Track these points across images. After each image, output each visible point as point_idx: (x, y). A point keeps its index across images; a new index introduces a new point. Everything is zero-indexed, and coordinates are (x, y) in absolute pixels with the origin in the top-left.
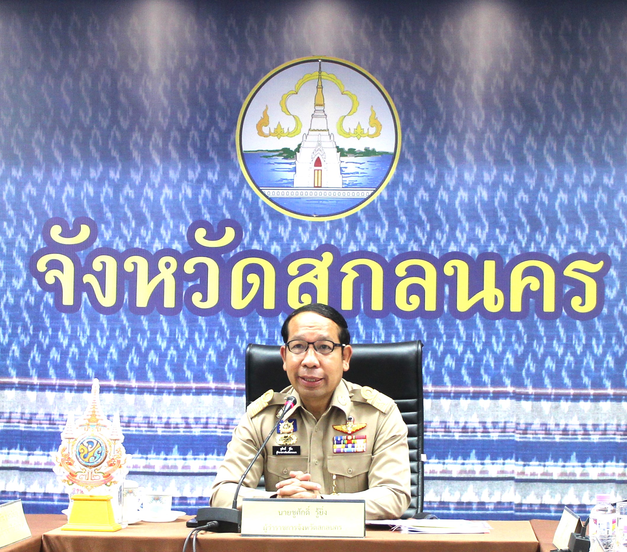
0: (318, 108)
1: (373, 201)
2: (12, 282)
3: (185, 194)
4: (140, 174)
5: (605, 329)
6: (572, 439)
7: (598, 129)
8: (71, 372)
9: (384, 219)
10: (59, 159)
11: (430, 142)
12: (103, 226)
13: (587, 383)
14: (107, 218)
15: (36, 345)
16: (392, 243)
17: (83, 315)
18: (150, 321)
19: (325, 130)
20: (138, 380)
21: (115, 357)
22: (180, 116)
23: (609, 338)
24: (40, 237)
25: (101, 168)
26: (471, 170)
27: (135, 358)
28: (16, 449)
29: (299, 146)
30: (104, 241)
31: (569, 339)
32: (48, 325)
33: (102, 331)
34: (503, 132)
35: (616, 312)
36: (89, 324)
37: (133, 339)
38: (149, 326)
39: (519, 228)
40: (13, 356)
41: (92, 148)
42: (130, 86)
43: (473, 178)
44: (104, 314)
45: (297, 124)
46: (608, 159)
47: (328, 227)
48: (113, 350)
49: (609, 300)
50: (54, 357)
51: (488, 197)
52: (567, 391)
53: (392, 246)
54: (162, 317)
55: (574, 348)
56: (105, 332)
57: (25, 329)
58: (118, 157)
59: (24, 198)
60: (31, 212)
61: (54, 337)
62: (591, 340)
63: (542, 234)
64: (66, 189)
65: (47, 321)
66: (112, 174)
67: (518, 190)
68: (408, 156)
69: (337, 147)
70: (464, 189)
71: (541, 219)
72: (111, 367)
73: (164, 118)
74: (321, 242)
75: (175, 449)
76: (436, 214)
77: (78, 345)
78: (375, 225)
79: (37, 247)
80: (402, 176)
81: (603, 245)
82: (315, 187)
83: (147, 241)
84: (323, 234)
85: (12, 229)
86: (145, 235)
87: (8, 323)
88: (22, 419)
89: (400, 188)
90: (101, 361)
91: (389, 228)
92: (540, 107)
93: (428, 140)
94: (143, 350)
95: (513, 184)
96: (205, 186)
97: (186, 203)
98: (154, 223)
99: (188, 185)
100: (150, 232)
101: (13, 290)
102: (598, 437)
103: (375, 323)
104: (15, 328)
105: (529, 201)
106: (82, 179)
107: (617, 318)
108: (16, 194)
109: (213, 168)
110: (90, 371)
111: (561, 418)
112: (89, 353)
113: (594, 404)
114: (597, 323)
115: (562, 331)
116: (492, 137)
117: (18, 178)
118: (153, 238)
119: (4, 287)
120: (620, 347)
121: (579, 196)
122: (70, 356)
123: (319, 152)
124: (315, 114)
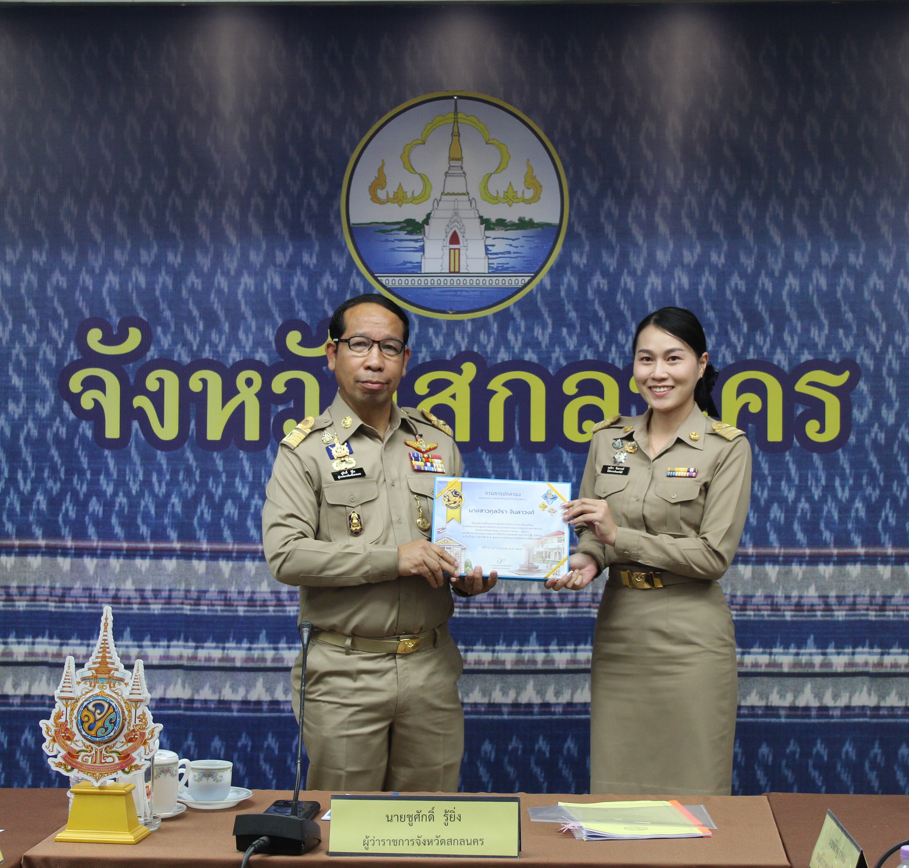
0: (453, 163)
1: (531, 292)
2: (34, 408)
3: (272, 284)
4: (209, 257)
5: (853, 465)
6: (808, 616)
7: (840, 189)
8: (118, 530)
9: (546, 316)
10: (98, 237)
11: (609, 209)
12: (159, 329)
13: (828, 539)
14: (165, 318)
15: (69, 494)
16: (557, 349)
17: (134, 452)
18: (226, 459)
19: (464, 194)
20: (210, 540)
21: (178, 509)
22: (263, 176)
23: (858, 478)
24: (72, 346)
25: (155, 249)
26: (665, 247)
27: (206, 511)
28: (43, 637)
29: (429, 216)
30: (161, 350)
31: (803, 478)
32: (86, 466)
33: (160, 473)
34: (709, 193)
35: (867, 441)
36: (142, 464)
37: (202, 485)
38: (224, 467)
39: (733, 327)
40: (38, 509)
41: (142, 221)
42: (194, 135)
43: (668, 258)
44: (162, 450)
45: (425, 186)
46: (854, 229)
47: (469, 328)
48: (175, 500)
49: (858, 425)
50: (94, 510)
51: (690, 284)
52: (801, 551)
53: (557, 353)
54: (242, 454)
55: (810, 490)
56: (164, 475)
57: (54, 471)
58: (178, 234)
59: (50, 291)
60: (60, 311)
61: (94, 483)
62: (833, 480)
63: (765, 334)
64: (107, 279)
65: (84, 461)
66: (171, 258)
67: (730, 274)
68: (579, 229)
69: (481, 217)
70: (657, 273)
71: (763, 313)
72: (172, 524)
73: (242, 179)
74: (460, 348)
75: (263, 635)
76: (618, 309)
77: (128, 494)
78: (533, 324)
79: (69, 358)
80: (571, 257)
81: (848, 349)
82: (450, 272)
83: (220, 348)
84: (463, 338)
85: (34, 335)
86: (217, 341)
87: (30, 464)
88: (51, 595)
89: (569, 273)
90: (159, 515)
91: (553, 328)
92: (760, 158)
93: (606, 206)
94: (217, 499)
95: (723, 266)
96: (299, 272)
97: (273, 297)
98: (230, 324)
99: (275, 271)
100: (223, 337)
101: (37, 419)
102: (844, 613)
103: (535, 459)
104: (39, 470)
105: (747, 289)
106: (130, 264)
107: (869, 449)
108: (39, 285)
109: (310, 248)
110: (144, 530)
111: (793, 588)
112: (143, 503)
113: (838, 568)
114: (841, 456)
115: (793, 468)
116: (694, 201)
117: (41, 264)
118: (228, 345)
119: (23, 413)
120: (874, 489)
121: (815, 282)
122: (117, 508)
123: (456, 224)
124: (450, 172)
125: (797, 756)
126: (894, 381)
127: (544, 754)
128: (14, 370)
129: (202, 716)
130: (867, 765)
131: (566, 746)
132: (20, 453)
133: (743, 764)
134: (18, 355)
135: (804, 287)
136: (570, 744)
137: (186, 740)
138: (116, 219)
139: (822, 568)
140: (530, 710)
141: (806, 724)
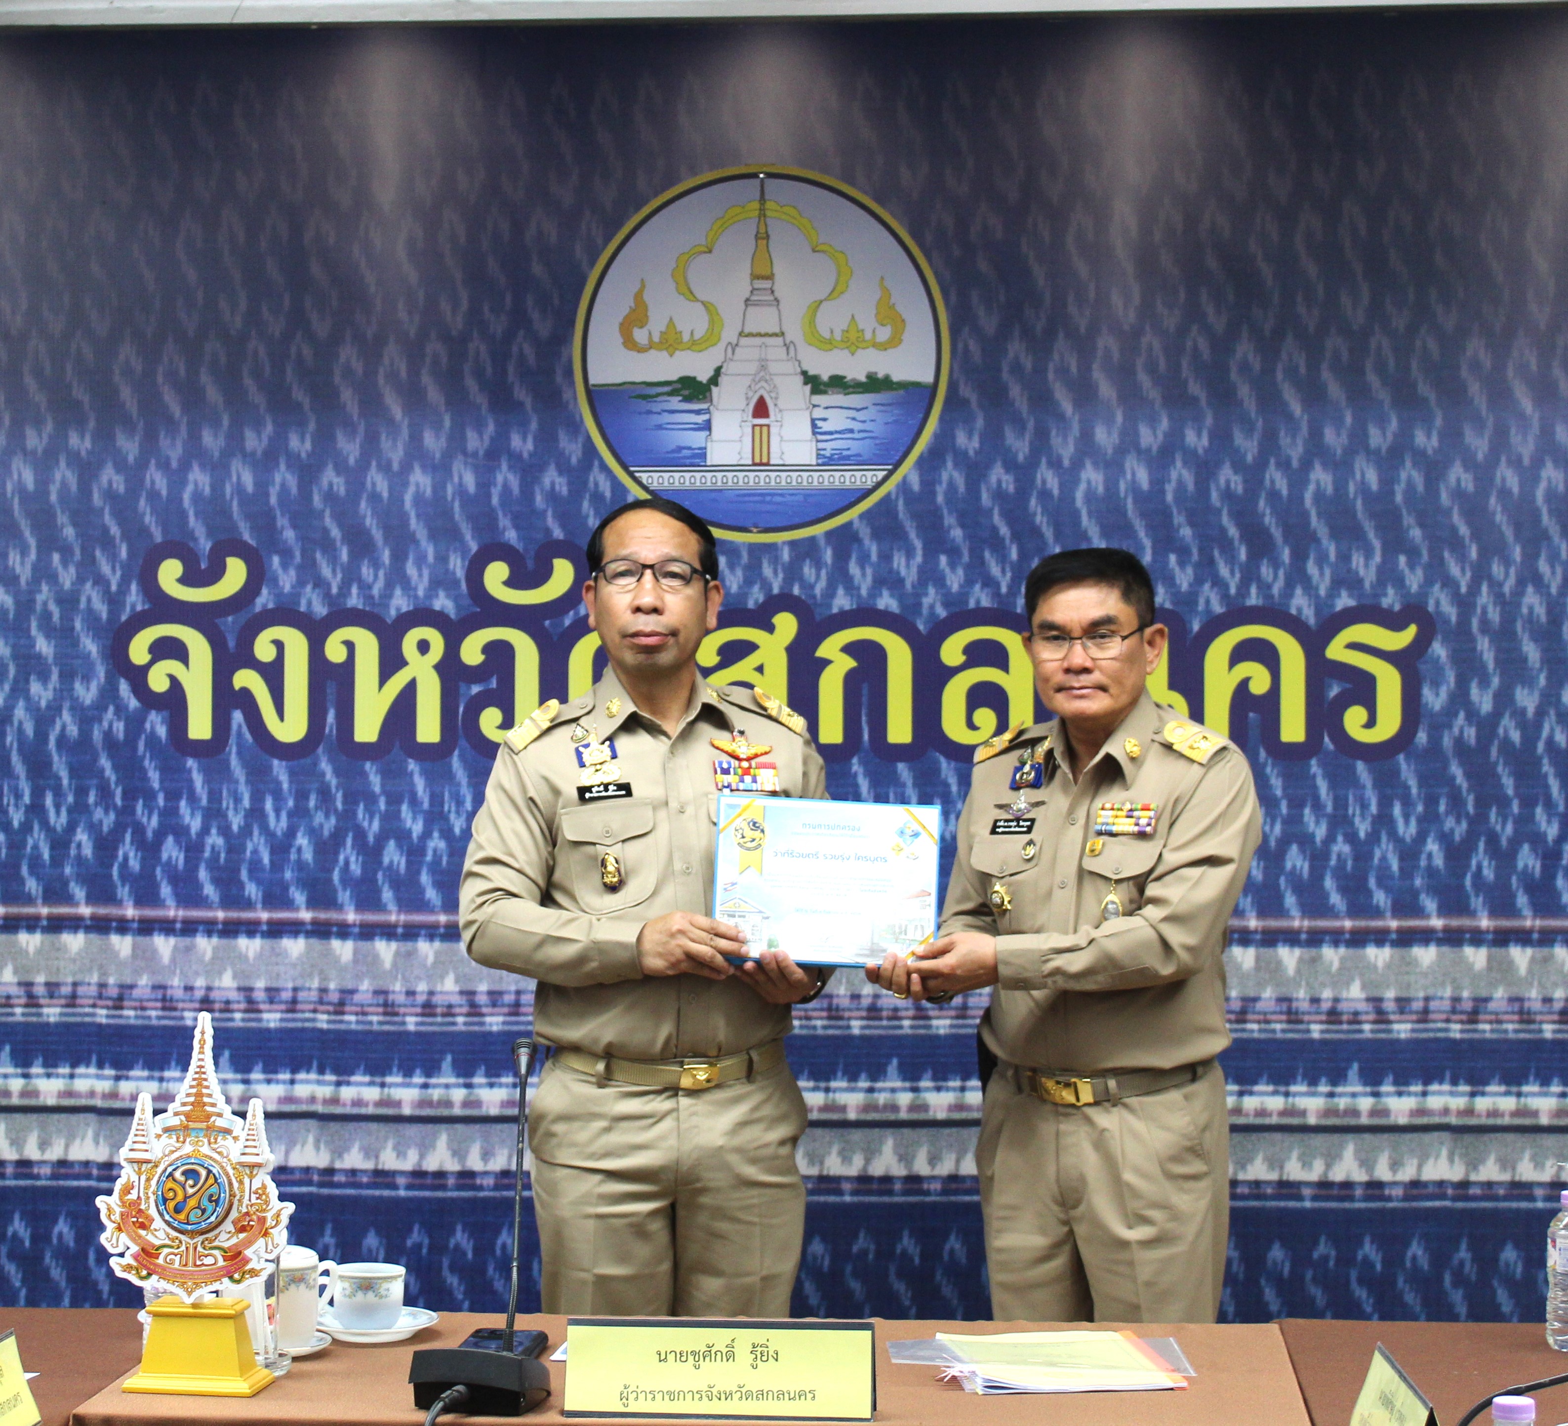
0: (759, 284)
1: (888, 495)
2: (73, 689)
3: (461, 484)
4: (358, 440)
5: (1423, 781)
6: (1348, 1032)
7: (1400, 322)
8: (209, 890)
9: (913, 535)
10: (176, 410)
11: (1017, 358)
12: (276, 560)
13: (1382, 904)
14: (286, 542)
15: (130, 831)
16: (931, 591)
17: (234, 762)
18: (386, 774)
19: (775, 335)
20: (360, 907)
21: (308, 856)
22: (445, 306)
23: (1431, 801)
24: (134, 587)
25: (269, 428)
26: (1109, 421)
27: (353, 859)
28: (88, 1066)
29: (718, 371)
30: (279, 595)
31: (1340, 803)
32: (156, 785)
33: (278, 798)
34: (1182, 331)
35: (1447, 741)
36: (248, 782)
37: (348, 815)
38: (383, 785)
39: (1223, 551)
40: (79, 856)
41: (248, 382)
42: (331, 241)
43: (1115, 438)
44: (281, 758)
45: (712, 322)
46: (1424, 389)
47: (786, 555)
48: (302, 840)
49: (1432, 715)
50: (170, 858)
51: (1151, 483)
52: (1335, 924)
53: (931, 598)
54: (412, 766)
55: (1351, 824)
56: (285, 800)
57: (105, 793)
58: (306, 403)
59: (97, 499)
60: (115, 530)
61: (170, 813)
62: (1391, 805)
63: (1276, 564)
64: (191, 477)
65: (154, 777)
66: (294, 442)
67: (1218, 465)
68: (966, 391)
69: (804, 373)
70: (1096, 465)
71: (1273, 530)
72: (298, 880)
73: (410, 313)
74: (771, 589)
75: (447, 1063)
76: (1032, 523)
77: (225, 831)
78: (892, 549)
79: (128, 609)
80: (953, 437)
81: (1414, 588)
82: (754, 464)
83: (376, 591)
84: (775, 573)
85: (72, 570)
86: (371, 579)
87: (65, 782)
88: (100, 997)
89: (950, 464)
90: (277, 866)
91: (925, 555)
92: (1267, 271)
93: (1011, 355)
94: (371, 839)
95: (1206, 451)
96: (504, 466)
97: (462, 506)
98: (391, 550)
99: (466, 464)
100: (381, 573)
101: (77, 708)
102: (1409, 1026)
103: (895, 772)
104: (81, 792)
105: (1245, 490)
106: (227, 454)
107: (1450, 753)
108: (79, 489)
109: (523, 426)
110: (252, 890)
111: (1323, 985)
112: (250, 847)
113: (1399, 952)
114: (1404, 766)
115: (1323, 786)
116: (1157, 345)
117: (83, 453)
118: (389, 586)
119: (55, 700)
120: (1458, 821)
121: (1358, 476)
122: (207, 854)
123: (763, 384)
124: (754, 298)
125: (1331, 1263)
126: (1490, 642)
127: (912, 1260)
128: (40, 628)
129: (349, 1197)
130: (1447, 1279)
131: (947, 1247)
132: (49, 764)
133: (1241, 1276)
134: (45, 604)
135: (1340, 486)
136: (954, 1244)
137: (322, 1235)
138: (205, 378)
139: (1371, 951)
140: (888, 1186)
141: (1346, 1211)
